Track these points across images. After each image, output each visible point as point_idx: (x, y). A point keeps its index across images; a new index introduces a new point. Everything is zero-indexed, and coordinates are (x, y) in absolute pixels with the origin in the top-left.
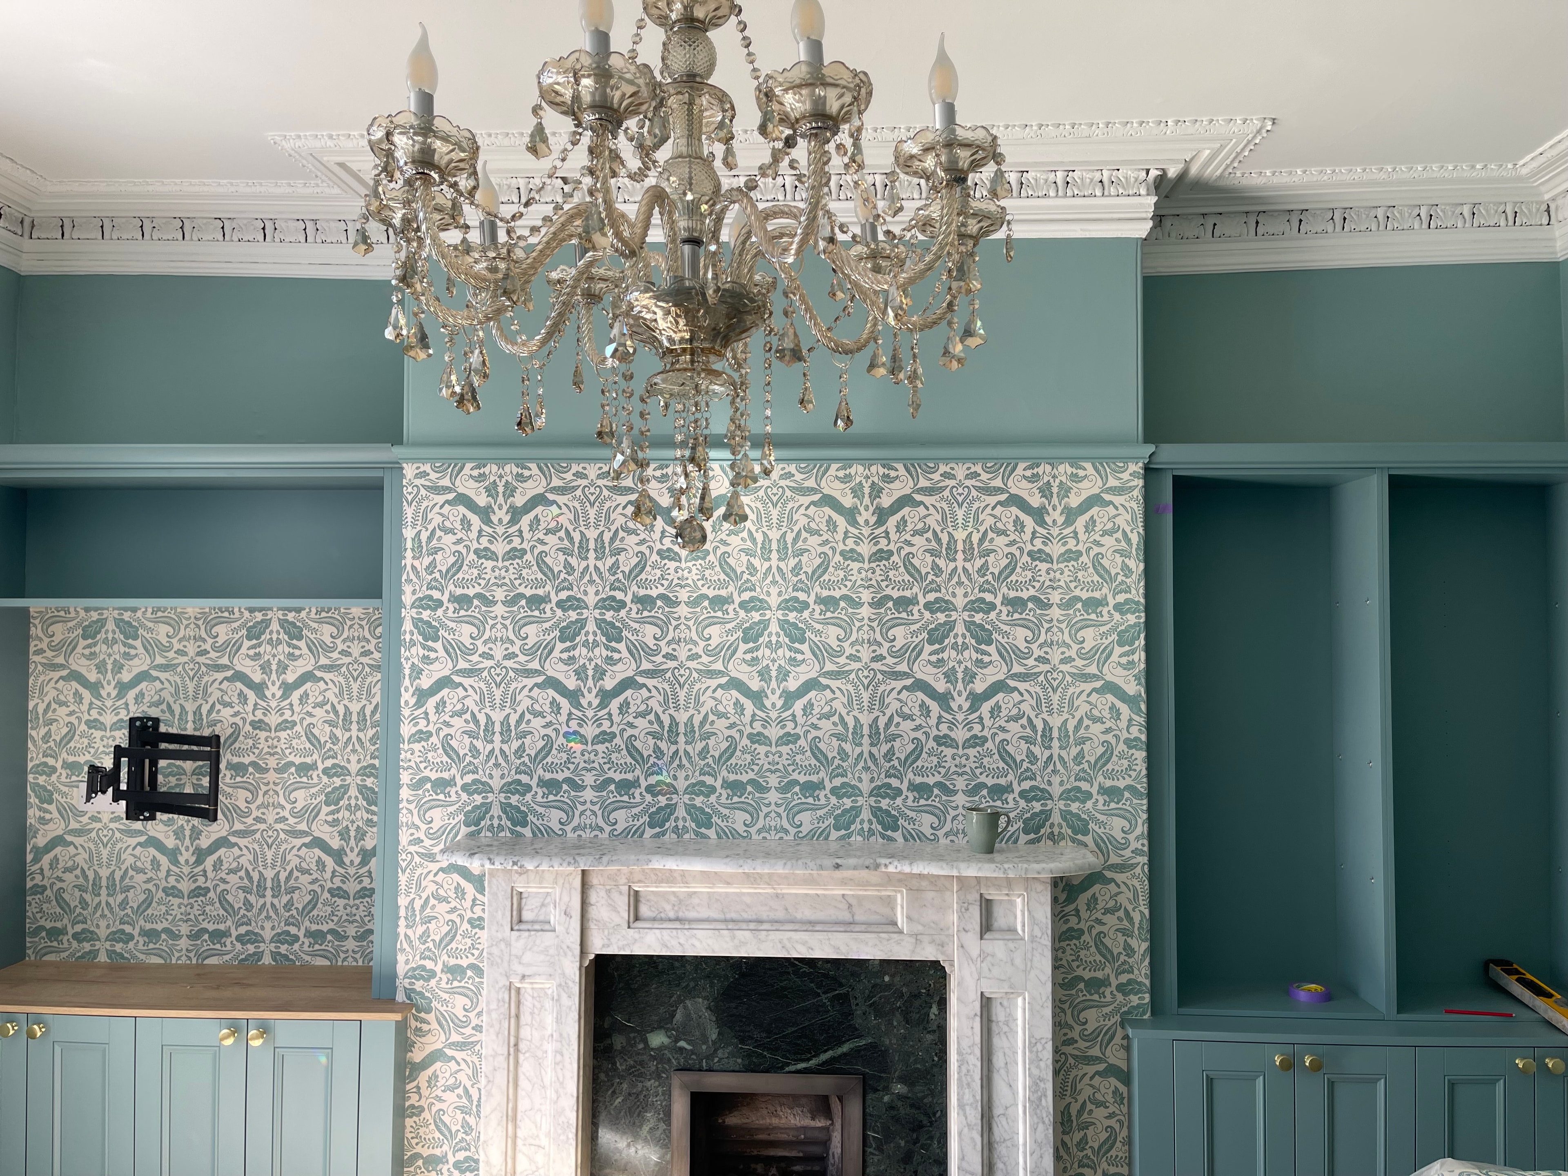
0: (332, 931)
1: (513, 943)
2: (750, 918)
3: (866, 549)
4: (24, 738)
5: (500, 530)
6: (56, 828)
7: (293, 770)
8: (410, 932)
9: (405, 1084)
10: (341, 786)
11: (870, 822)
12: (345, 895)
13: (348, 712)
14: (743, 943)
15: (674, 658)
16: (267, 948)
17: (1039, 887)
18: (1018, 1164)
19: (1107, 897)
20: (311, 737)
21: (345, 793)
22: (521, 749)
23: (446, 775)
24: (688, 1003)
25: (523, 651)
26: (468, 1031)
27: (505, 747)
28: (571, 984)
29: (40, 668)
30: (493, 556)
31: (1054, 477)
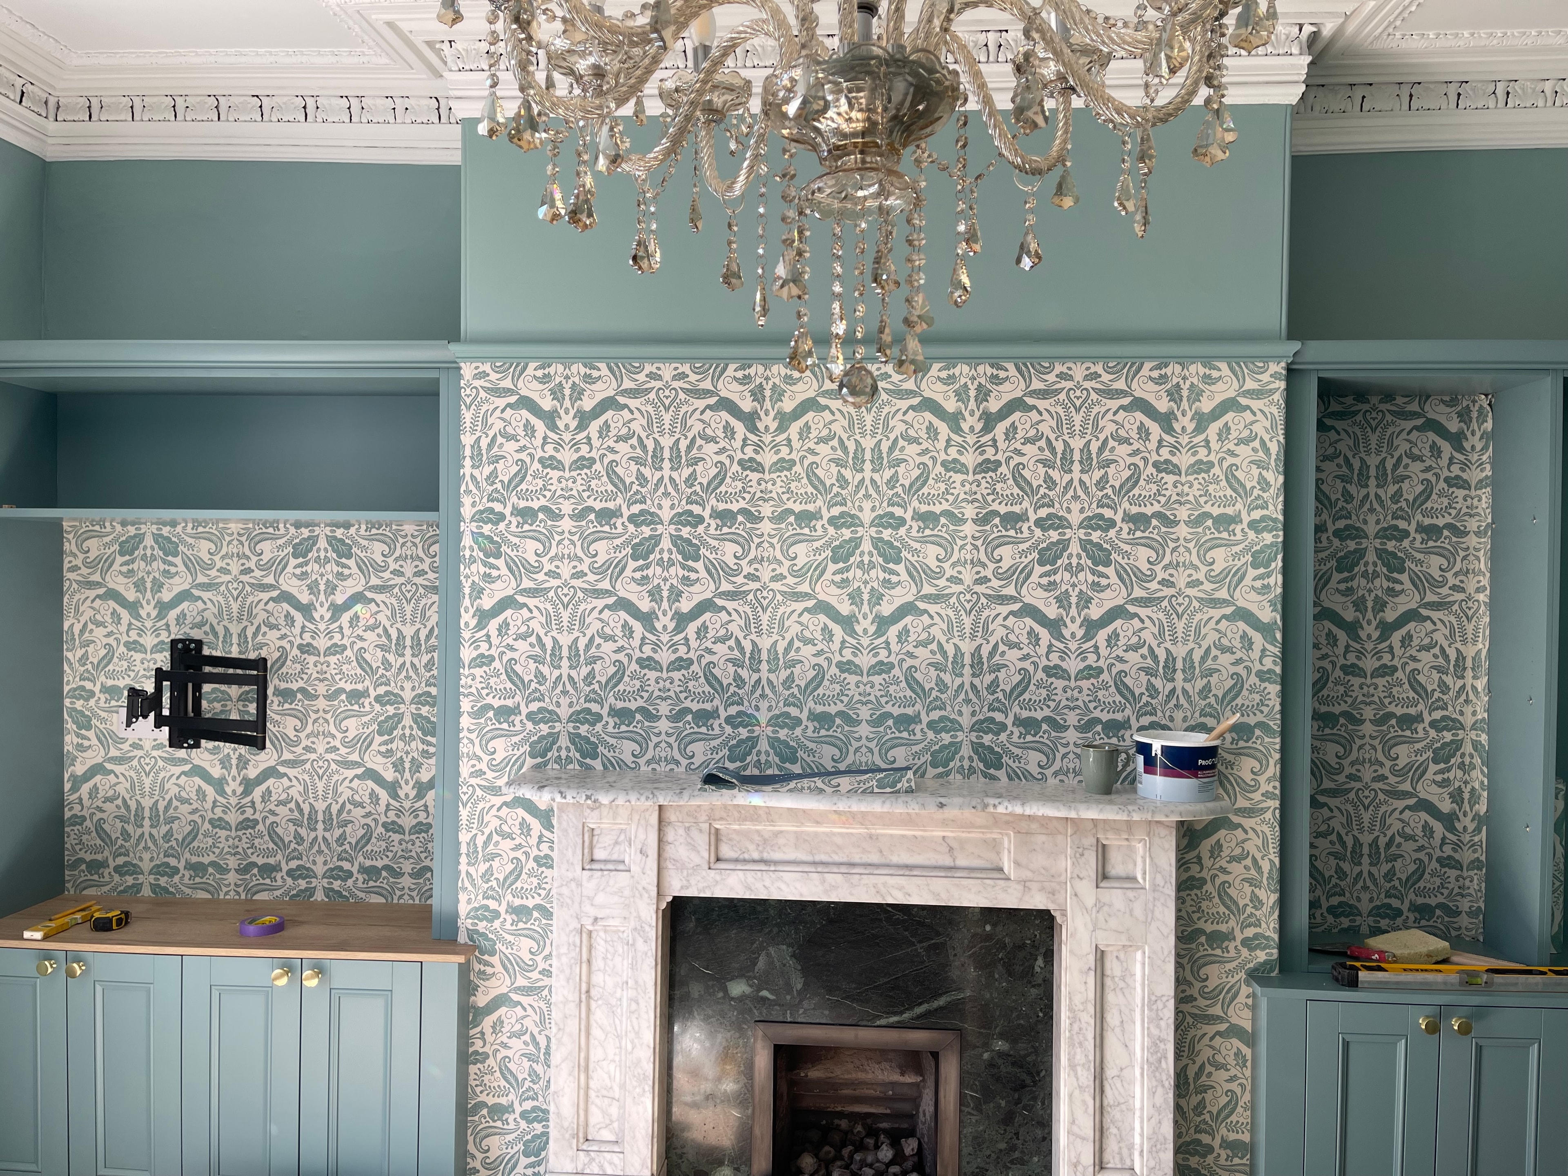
0: (386, 868)
1: (584, 883)
2: (841, 860)
3: (970, 459)
4: (59, 660)
5: (567, 437)
6: (95, 756)
7: (343, 697)
8: (472, 870)
9: (468, 1029)
10: (395, 715)
11: (971, 759)
12: (400, 830)
13: (401, 636)
14: (834, 887)
15: (756, 579)
16: (320, 884)
17: (1163, 832)
18: (1133, 1129)
19: (1233, 844)
20: (362, 662)
21: (399, 722)
22: (591, 675)
23: (510, 703)
24: (772, 950)
25: (592, 569)
26: (535, 975)
27: (573, 673)
28: (647, 928)
29: (75, 585)
30: (558, 465)
31: (1184, 378)
